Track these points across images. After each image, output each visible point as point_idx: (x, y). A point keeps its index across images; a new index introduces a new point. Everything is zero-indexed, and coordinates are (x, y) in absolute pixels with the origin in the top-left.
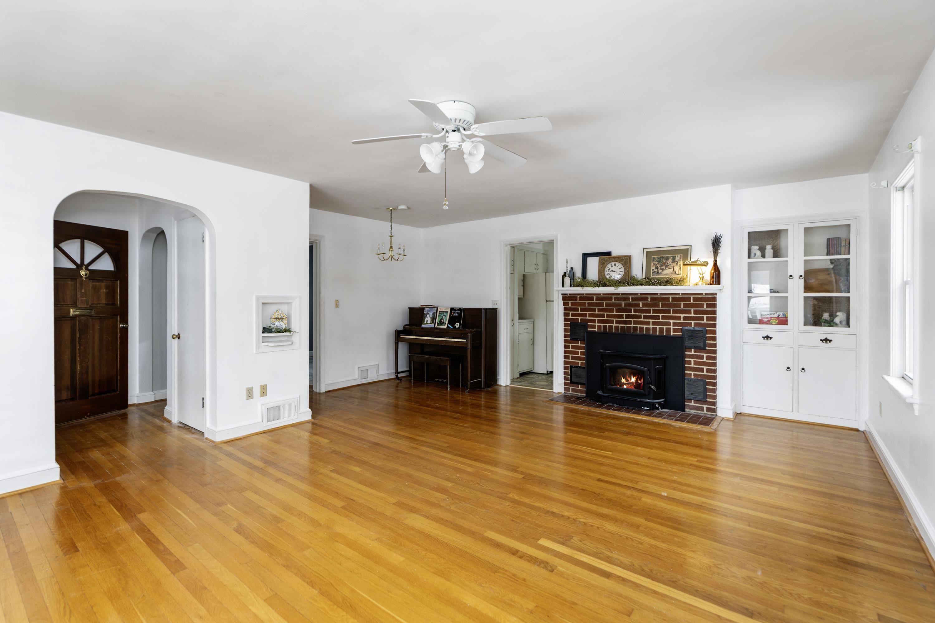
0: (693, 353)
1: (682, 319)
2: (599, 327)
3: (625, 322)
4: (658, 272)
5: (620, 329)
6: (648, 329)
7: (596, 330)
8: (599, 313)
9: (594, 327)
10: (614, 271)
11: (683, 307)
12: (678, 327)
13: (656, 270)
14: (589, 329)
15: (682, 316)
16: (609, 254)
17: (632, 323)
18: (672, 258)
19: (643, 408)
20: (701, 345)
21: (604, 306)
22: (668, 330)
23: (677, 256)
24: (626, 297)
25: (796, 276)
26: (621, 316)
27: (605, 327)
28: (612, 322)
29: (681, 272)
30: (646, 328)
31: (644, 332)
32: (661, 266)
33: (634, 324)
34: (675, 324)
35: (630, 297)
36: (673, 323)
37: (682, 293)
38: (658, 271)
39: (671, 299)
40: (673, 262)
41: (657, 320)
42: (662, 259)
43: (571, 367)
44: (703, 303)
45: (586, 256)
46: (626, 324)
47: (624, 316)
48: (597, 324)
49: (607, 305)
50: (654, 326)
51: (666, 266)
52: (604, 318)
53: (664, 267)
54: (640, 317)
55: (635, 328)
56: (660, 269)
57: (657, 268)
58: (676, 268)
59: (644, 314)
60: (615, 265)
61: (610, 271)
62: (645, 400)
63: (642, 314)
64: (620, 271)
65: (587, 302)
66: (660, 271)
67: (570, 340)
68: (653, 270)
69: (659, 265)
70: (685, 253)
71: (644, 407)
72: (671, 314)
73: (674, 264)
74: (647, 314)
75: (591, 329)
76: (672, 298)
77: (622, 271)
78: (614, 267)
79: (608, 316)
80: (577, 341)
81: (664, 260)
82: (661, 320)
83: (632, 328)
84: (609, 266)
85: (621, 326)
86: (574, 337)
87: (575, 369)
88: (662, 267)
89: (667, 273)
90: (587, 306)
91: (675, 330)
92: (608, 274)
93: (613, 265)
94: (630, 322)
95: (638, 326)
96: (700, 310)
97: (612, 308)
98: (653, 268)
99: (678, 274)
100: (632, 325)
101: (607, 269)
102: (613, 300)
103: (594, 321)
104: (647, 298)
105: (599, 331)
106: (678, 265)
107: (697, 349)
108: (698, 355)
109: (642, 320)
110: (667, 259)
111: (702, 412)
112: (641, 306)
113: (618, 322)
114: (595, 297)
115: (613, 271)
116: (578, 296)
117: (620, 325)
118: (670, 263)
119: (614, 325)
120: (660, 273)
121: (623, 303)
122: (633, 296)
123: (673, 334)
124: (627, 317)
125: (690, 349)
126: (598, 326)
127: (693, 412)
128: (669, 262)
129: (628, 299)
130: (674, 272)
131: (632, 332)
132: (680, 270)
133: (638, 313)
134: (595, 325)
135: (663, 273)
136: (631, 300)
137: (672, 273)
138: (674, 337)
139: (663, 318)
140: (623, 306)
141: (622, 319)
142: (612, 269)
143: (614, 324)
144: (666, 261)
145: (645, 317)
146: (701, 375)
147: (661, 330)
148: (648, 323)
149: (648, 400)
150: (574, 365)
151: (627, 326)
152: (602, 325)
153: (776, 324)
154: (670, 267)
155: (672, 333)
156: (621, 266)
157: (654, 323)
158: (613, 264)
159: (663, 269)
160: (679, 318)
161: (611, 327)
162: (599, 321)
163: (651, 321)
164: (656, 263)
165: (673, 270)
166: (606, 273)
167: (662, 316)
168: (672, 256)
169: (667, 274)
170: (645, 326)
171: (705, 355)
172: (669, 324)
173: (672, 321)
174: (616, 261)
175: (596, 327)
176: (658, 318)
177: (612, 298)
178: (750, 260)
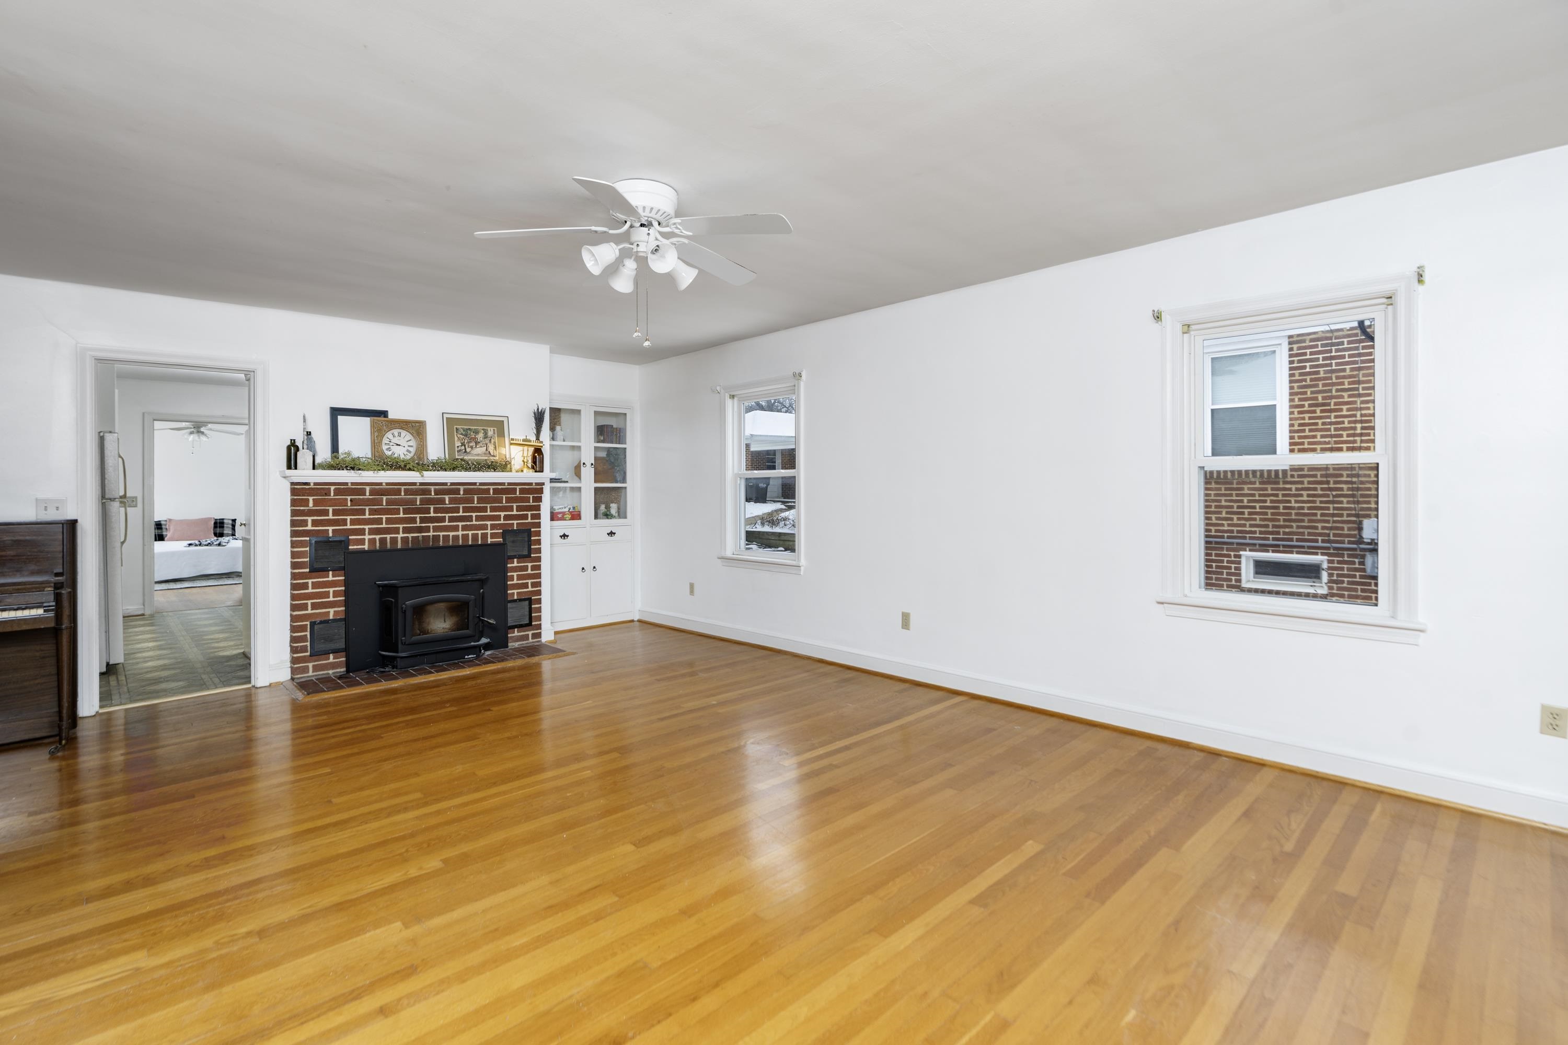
0: (515, 564)
1: (502, 519)
2: (372, 541)
3: (420, 530)
4: (466, 452)
5: (410, 542)
6: (456, 538)
7: (366, 547)
8: (372, 517)
9: (362, 542)
10: (399, 445)
11: (506, 503)
12: (497, 531)
13: (463, 447)
14: (350, 547)
15: (502, 514)
16: (384, 414)
17: (432, 530)
18: (483, 431)
19: (466, 657)
20: (526, 553)
21: (384, 504)
22: (484, 536)
23: (489, 430)
24: (425, 488)
25: (588, 464)
26: (413, 520)
27: (383, 541)
28: (396, 531)
29: (497, 453)
30: (453, 536)
31: (449, 542)
32: (468, 442)
33: (433, 532)
34: (493, 527)
35: (432, 488)
36: (491, 525)
37: (508, 483)
38: (465, 449)
39: (491, 491)
40: (485, 438)
41: (468, 523)
42: (469, 432)
43: (313, 624)
44: (529, 496)
45: (336, 412)
46: (421, 533)
47: (418, 520)
48: (367, 537)
49: (388, 503)
50: (465, 532)
51: (477, 443)
52: (382, 524)
53: (473, 444)
54: (442, 520)
55: (436, 538)
56: (468, 447)
57: (463, 444)
58: (490, 446)
59: (450, 515)
60: (400, 435)
61: (391, 444)
62: (470, 644)
63: (447, 515)
64: (409, 446)
65: (349, 498)
66: (468, 450)
67: (309, 572)
68: (458, 447)
69: (466, 441)
70: (499, 426)
71: (468, 656)
72: (489, 513)
73: (487, 441)
74: (455, 515)
75: (355, 547)
76: (493, 489)
77: (412, 446)
78: (397, 438)
79: (389, 521)
80: (325, 573)
81: (472, 433)
82: (474, 523)
83: (431, 537)
84: (389, 435)
85: (412, 537)
86: (316, 566)
87: (321, 626)
88: (471, 444)
89: (477, 453)
90: (349, 504)
91: (493, 536)
92: (389, 449)
93: (396, 434)
94: (427, 529)
95: (441, 534)
96: (523, 505)
97: (397, 507)
98: (458, 444)
99: (494, 456)
100: (431, 534)
101: (385, 440)
102: (403, 494)
103: (362, 532)
104: (459, 490)
105: (372, 548)
106: (492, 442)
107: (521, 558)
108: (521, 566)
109: (447, 523)
110: (477, 432)
111: (527, 642)
112: (447, 502)
113: (406, 530)
114: (368, 488)
115: (397, 445)
116: (333, 488)
117: (410, 535)
118: (481, 439)
119: (401, 535)
120: (469, 453)
121: (418, 497)
122: (437, 487)
123: (491, 541)
124: (423, 520)
125: (512, 557)
126: (369, 540)
127: (517, 644)
128: (480, 436)
129: (429, 492)
130: (488, 452)
131: (431, 543)
132: (496, 450)
133: (441, 513)
134: (364, 539)
135: (472, 452)
136: (433, 494)
137: (485, 454)
138: (492, 545)
139: (478, 518)
140: (418, 503)
141: (415, 525)
142: (395, 440)
143: (399, 534)
144: (475, 436)
145: (452, 519)
146: (526, 592)
147: (475, 537)
148: (456, 528)
149: (473, 643)
150: (318, 620)
151: (423, 536)
152: (377, 537)
153: (570, 520)
154: (481, 444)
155: (489, 541)
156: (409, 436)
157: (465, 528)
158: (396, 432)
159: (472, 447)
160: (498, 518)
161: (394, 540)
162: (372, 532)
163: (460, 524)
164: (462, 436)
165: (487, 450)
166: (384, 447)
167: (476, 516)
168: (483, 429)
169: (478, 455)
170: (451, 534)
171: (530, 565)
172: (484, 527)
173: (489, 523)
174: (402, 428)
175: (365, 541)
176: (469, 519)
177: (400, 490)
178: (554, 443)
